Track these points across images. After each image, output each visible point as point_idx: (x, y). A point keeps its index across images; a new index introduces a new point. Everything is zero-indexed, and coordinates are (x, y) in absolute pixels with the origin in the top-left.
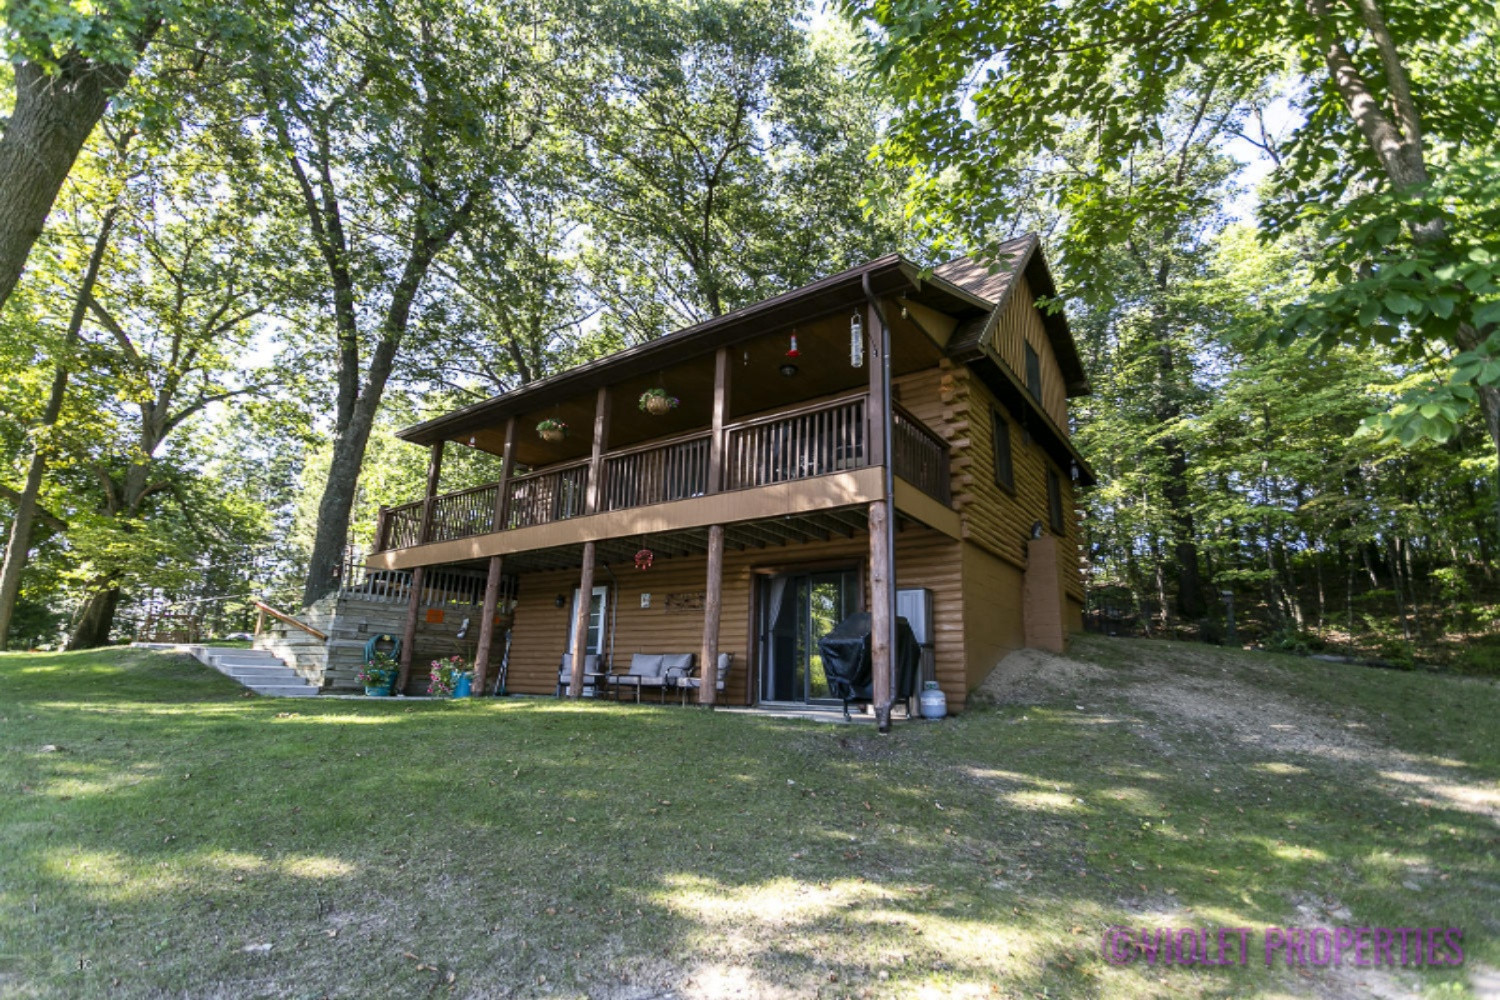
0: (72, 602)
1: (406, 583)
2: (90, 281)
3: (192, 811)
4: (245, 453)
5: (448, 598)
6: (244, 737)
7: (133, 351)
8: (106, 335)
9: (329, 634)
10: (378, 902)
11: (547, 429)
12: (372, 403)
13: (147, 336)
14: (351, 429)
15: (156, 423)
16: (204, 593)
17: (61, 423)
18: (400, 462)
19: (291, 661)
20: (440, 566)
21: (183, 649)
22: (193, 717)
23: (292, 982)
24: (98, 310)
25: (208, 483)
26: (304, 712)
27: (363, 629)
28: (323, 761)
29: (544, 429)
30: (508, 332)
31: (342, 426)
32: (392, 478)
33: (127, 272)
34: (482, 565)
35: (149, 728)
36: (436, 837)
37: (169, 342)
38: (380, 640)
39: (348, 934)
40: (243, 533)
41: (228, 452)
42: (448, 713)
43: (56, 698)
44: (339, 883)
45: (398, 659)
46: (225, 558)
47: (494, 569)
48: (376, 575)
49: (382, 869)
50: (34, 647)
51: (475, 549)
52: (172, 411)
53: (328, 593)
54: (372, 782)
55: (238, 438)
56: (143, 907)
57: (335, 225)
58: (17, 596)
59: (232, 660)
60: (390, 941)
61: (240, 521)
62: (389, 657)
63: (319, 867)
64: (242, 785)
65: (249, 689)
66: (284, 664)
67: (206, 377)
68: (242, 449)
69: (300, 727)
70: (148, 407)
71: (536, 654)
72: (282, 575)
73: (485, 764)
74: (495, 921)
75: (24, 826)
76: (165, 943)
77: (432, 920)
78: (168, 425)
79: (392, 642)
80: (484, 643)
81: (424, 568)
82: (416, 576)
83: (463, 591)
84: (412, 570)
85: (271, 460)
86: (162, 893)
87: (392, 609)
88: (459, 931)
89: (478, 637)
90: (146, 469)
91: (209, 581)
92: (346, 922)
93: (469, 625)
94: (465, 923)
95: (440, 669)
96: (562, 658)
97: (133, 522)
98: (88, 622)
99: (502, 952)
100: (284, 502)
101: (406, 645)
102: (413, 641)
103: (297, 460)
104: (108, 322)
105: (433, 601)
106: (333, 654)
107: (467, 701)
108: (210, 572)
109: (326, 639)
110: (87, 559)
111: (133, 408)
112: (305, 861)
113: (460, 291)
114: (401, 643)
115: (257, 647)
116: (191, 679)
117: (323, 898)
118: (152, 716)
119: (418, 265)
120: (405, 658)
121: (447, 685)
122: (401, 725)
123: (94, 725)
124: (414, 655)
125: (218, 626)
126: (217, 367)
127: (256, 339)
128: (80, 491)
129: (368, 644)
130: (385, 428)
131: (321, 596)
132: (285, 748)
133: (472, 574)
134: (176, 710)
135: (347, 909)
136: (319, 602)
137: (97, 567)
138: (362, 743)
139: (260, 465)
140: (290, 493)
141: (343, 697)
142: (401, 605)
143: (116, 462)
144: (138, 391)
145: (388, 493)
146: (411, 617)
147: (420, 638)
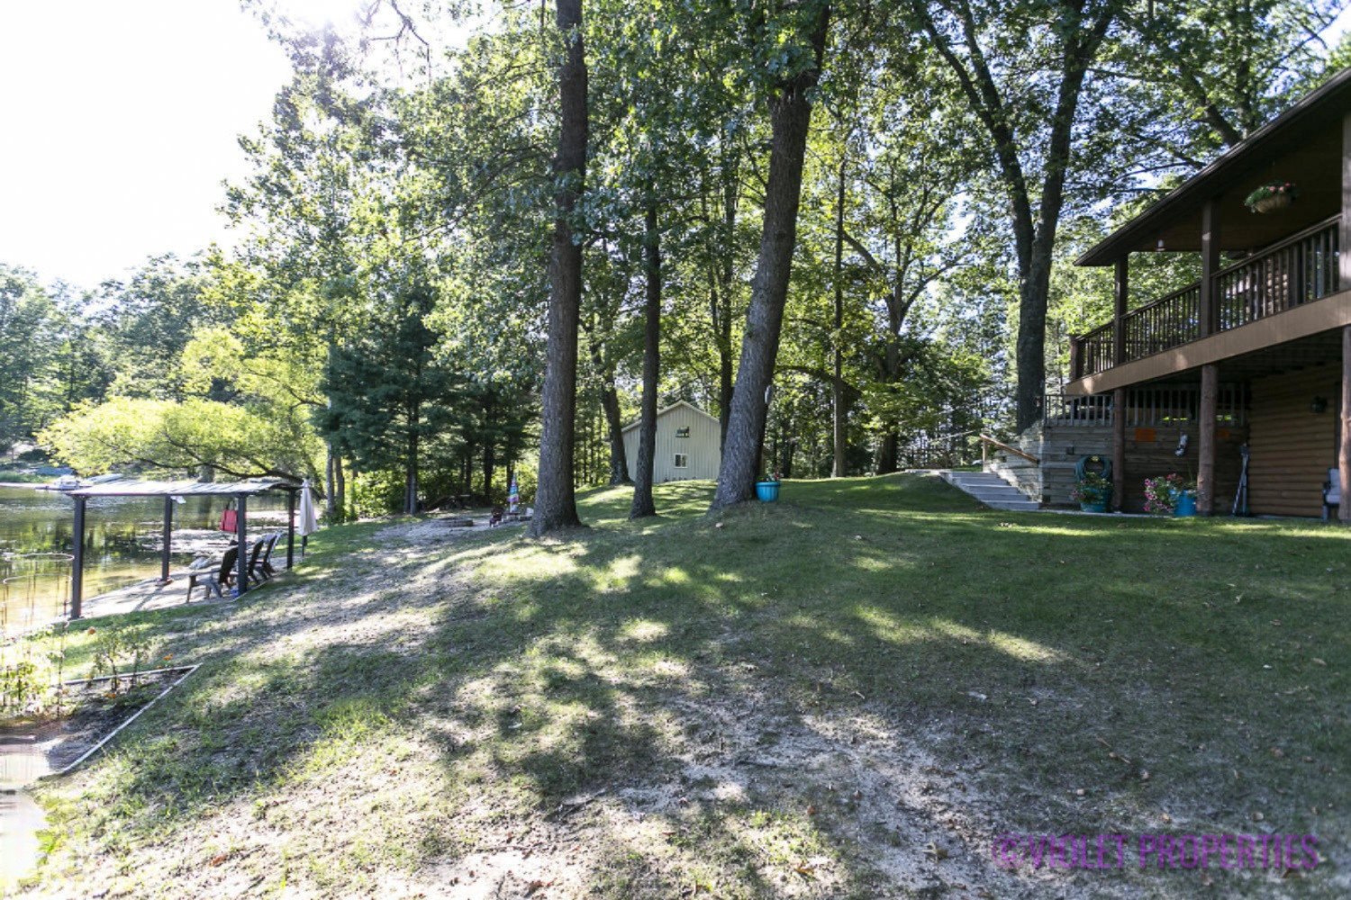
0: (874, 444)
1: (1107, 405)
2: (840, 224)
3: (934, 588)
4: (961, 316)
5: (1158, 417)
6: (972, 540)
7: (874, 262)
8: (857, 256)
9: (1040, 457)
10: (1074, 688)
11: (1261, 199)
12: (1048, 240)
13: (880, 247)
14: (1032, 273)
15: (897, 310)
16: (952, 430)
17: (845, 325)
18: (1095, 288)
19: (1012, 479)
20: (1141, 384)
21: (935, 473)
22: (942, 523)
23: (1001, 728)
24: (851, 241)
25: (938, 346)
26: (1020, 523)
27: (1071, 452)
28: (1031, 563)
29: (1255, 201)
30: (1203, 100)
31: (1024, 270)
32: (1089, 305)
33: (859, 206)
34: (1193, 375)
35: (912, 529)
36: (1135, 645)
37: (893, 246)
38: (1088, 461)
39: (1047, 706)
40: (969, 380)
41: (949, 318)
42: (1163, 531)
43: (867, 507)
44: (1040, 664)
45: (1110, 478)
46: (960, 402)
47: (1208, 380)
48: (1075, 399)
49: (1080, 662)
50: (862, 474)
51: (1180, 361)
52: (904, 298)
53: (1033, 421)
54: (1073, 587)
55: (954, 305)
56: (907, 649)
57: (989, 88)
58: (847, 443)
59: (969, 481)
60: (1083, 724)
61: (966, 371)
62: (1100, 476)
63: (1022, 648)
64: (969, 575)
65: (981, 503)
66: (1008, 483)
67: (922, 265)
68: (958, 313)
69: (1016, 534)
70: (890, 299)
71: (1288, 470)
72: (1005, 410)
73: (1199, 584)
74: (1199, 739)
75: (846, 584)
76: (917, 673)
77: (1128, 719)
78: (904, 310)
79: (1101, 462)
80: (1205, 459)
81: (1124, 388)
82: (1117, 398)
83: (1175, 406)
84: (1111, 392)
85: (982, 316)
86: (917, 640)
87: (1096, 431)
88: (1157, 737)
89: (1197, 454)
90: (897, 345)
91: (953, 421)
92: (1046, 697)
93: (1188, 441)
94: (1165, 732)
95: (1156, 488)
96: (1328, 474)
97: (896, 385)
98: (884, 455)
99: (1208, 772)
100: (997, 349)
101: (1116, 464)
102: (1123, 461)
103: (1001, 310)
104: (857, 247)
105: (1140, 420)
106: (1047, 474)
107: (1189, 520)
108: (953, 413)
109: (1038, 462)
110: (875, 414)
111: (882, 303)
112: (1014, 640)
113: (1133, 83)
114: (1111, 463)
115: (986, 470)
116: (943, 495)
117: (1028, 674)
118: (916, 521)
119: (1072, 84)
120: (1116, 477)
121: (1166, 503)
122: (1108, 539)
123: (882, 524)
124: (1126, 475)
125: (965, 455)
126: (929, 253)
127: (951, 219)
128: (864, 369)
129: (1077, 465)
130: (1064, 260)
131: (1029, 425)
132: (1002, 550)
133: (1185, 387)
134: (931, 517)
135: (1047, 686)
136: (1027, 431)
137: (882, 419)
138: (1067, 552)
139: (973, 323)
140: (1000, 341)
141: (1060, 512)
142: (1106, 426)
143: (880, 344)
144: (880, 290)
145: (1087, 321)
146: (1117, 439)
147: (1131, 458)
